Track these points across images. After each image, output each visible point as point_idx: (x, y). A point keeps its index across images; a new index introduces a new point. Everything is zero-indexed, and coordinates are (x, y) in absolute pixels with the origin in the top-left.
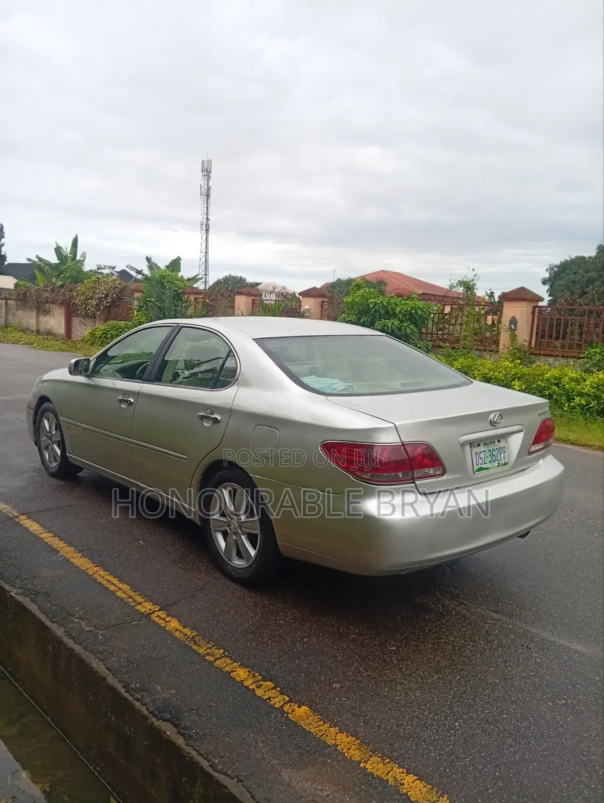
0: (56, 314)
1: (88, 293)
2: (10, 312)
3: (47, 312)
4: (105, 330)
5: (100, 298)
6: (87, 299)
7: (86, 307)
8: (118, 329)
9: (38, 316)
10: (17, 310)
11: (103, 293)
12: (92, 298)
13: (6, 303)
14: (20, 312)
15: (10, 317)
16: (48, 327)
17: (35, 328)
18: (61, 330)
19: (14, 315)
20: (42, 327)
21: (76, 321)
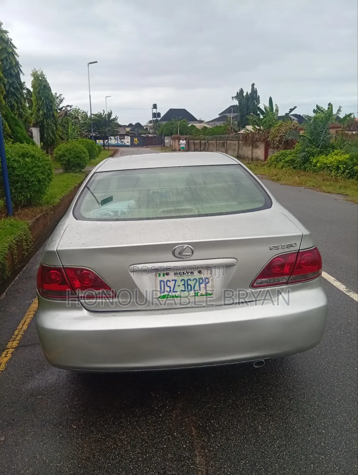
0: (261, 148)
1: (275, 133)
2: (240, 148)
3: (257, 147)
4: (277, 156)
5: (281, 136)
6: (274, 137)
7: (273, 142)
8: (285, 155)
9: (252, 149)
10: (243, 146)
11: (283, 133)
12: (277, 137)
13: (238, 143)
14: (244, 147)
15: (240, 151)
16: (257, 156)
17: (250, 157)
18: (263, 158)
19: (242, 149)
20: (255, 156)
21: (270, 151)
